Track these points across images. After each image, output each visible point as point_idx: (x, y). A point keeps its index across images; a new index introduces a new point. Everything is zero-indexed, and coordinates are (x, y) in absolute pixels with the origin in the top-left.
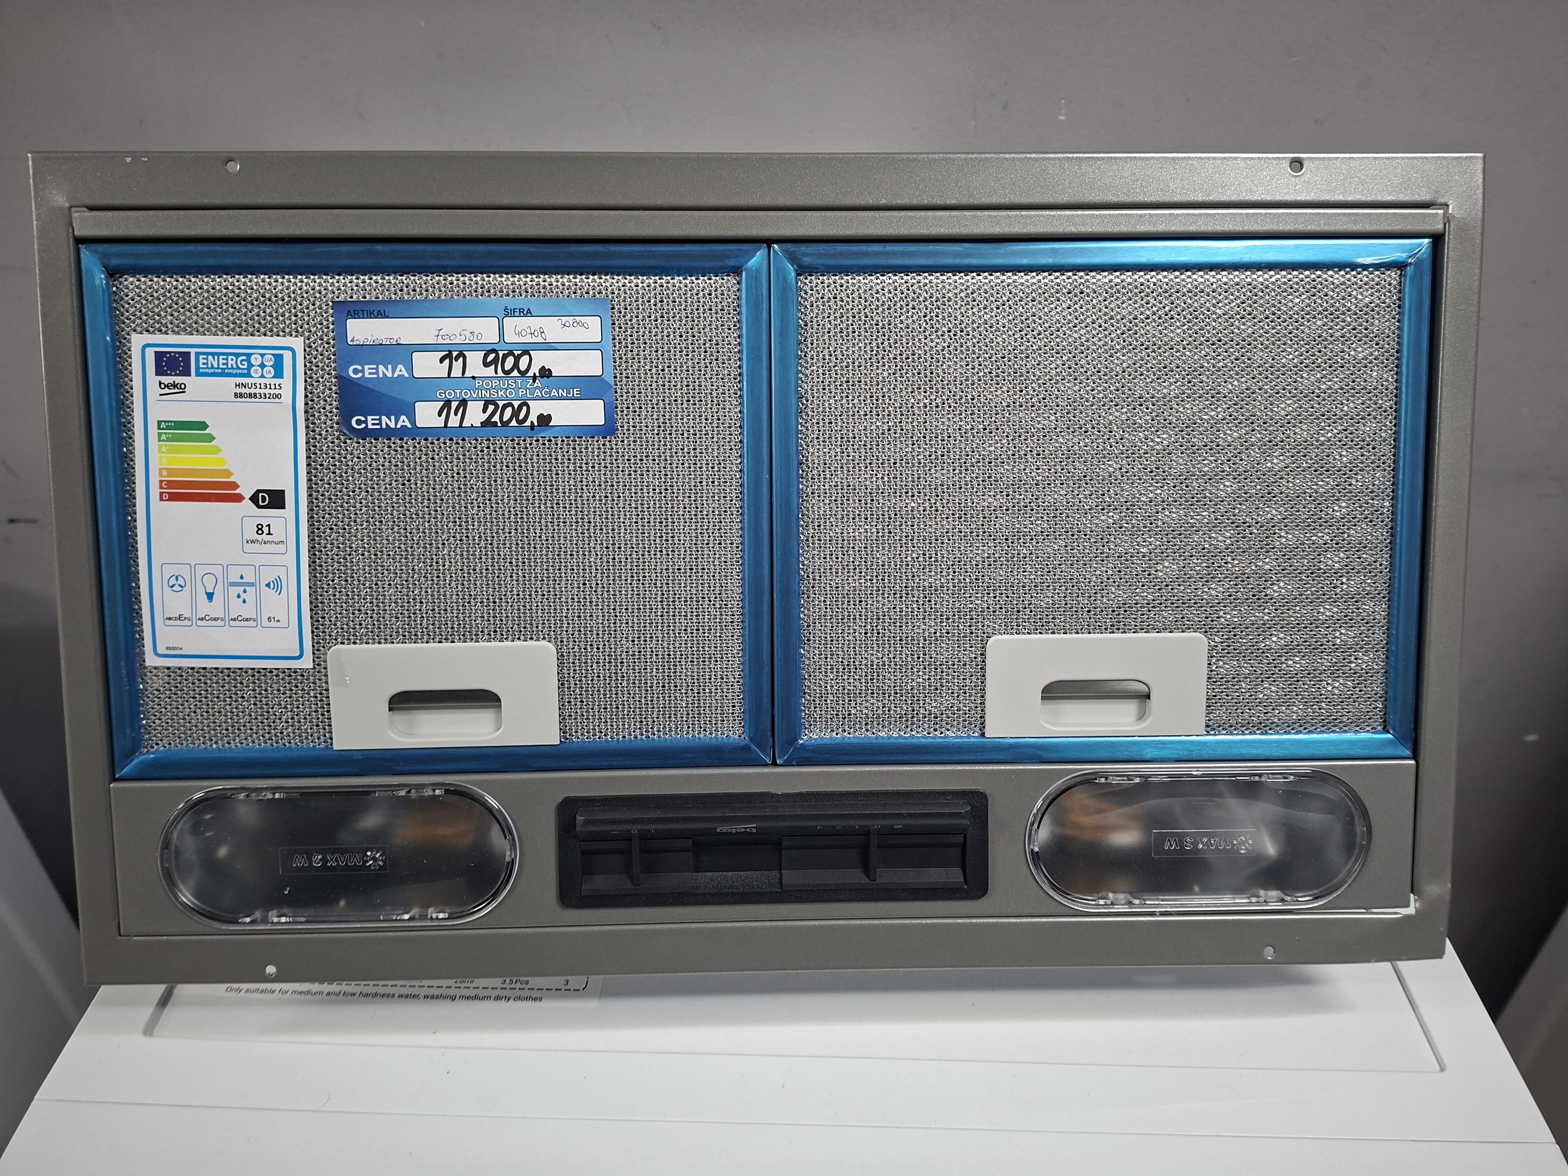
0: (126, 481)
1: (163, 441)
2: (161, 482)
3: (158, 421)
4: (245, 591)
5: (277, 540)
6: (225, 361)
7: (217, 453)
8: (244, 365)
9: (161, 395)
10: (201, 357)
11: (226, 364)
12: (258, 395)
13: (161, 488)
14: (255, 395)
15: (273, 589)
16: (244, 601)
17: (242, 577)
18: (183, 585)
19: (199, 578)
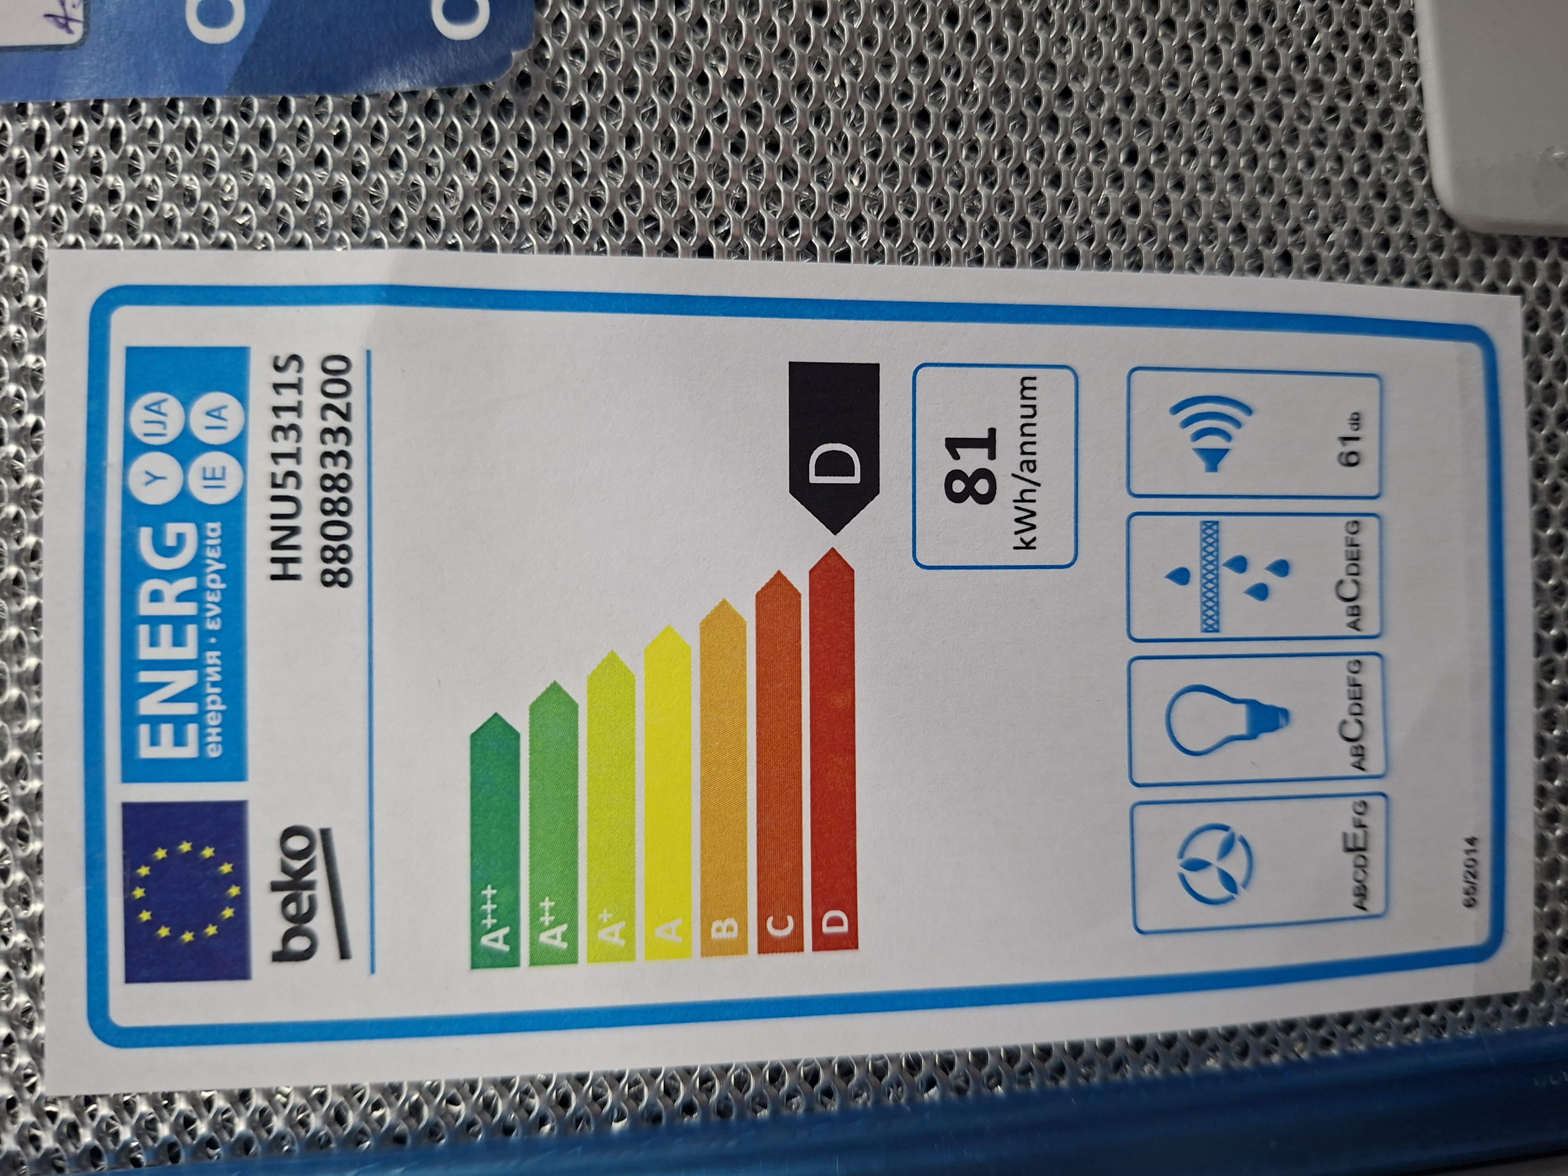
0: (764, 1113)
1: (571, 936)
2: (767, 946)
3: (474, 966)
4: (1240, 564)
5: (1015, 411)
6: (166, 631)
7: (628, 679)
8: (180, 537)
9: (344, 954)
10: (146, 751)
11: (178, 623)
12: (333, 471)
13: (794, 944)
14: (329, 482)
15: (1228, 437)
16: (1281, 568)
17: (1181, 576)
18: (1222, 835)
19: (1194, 770)
